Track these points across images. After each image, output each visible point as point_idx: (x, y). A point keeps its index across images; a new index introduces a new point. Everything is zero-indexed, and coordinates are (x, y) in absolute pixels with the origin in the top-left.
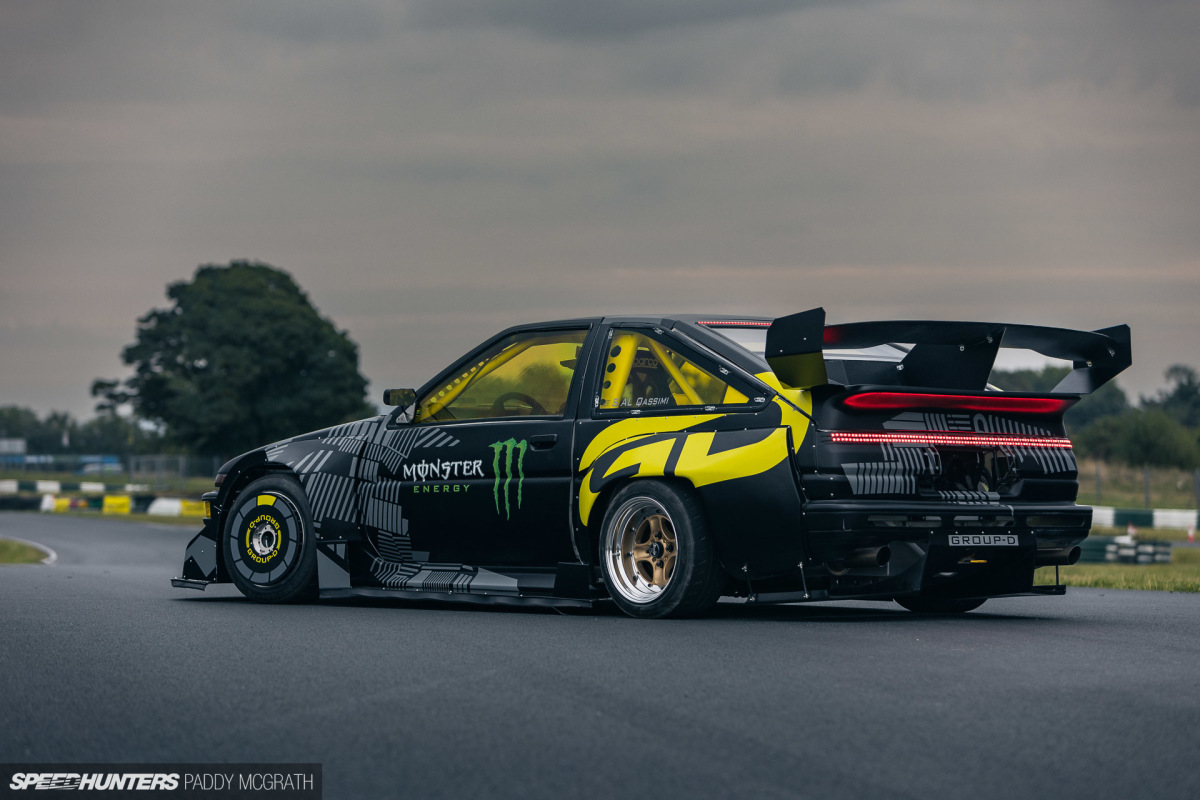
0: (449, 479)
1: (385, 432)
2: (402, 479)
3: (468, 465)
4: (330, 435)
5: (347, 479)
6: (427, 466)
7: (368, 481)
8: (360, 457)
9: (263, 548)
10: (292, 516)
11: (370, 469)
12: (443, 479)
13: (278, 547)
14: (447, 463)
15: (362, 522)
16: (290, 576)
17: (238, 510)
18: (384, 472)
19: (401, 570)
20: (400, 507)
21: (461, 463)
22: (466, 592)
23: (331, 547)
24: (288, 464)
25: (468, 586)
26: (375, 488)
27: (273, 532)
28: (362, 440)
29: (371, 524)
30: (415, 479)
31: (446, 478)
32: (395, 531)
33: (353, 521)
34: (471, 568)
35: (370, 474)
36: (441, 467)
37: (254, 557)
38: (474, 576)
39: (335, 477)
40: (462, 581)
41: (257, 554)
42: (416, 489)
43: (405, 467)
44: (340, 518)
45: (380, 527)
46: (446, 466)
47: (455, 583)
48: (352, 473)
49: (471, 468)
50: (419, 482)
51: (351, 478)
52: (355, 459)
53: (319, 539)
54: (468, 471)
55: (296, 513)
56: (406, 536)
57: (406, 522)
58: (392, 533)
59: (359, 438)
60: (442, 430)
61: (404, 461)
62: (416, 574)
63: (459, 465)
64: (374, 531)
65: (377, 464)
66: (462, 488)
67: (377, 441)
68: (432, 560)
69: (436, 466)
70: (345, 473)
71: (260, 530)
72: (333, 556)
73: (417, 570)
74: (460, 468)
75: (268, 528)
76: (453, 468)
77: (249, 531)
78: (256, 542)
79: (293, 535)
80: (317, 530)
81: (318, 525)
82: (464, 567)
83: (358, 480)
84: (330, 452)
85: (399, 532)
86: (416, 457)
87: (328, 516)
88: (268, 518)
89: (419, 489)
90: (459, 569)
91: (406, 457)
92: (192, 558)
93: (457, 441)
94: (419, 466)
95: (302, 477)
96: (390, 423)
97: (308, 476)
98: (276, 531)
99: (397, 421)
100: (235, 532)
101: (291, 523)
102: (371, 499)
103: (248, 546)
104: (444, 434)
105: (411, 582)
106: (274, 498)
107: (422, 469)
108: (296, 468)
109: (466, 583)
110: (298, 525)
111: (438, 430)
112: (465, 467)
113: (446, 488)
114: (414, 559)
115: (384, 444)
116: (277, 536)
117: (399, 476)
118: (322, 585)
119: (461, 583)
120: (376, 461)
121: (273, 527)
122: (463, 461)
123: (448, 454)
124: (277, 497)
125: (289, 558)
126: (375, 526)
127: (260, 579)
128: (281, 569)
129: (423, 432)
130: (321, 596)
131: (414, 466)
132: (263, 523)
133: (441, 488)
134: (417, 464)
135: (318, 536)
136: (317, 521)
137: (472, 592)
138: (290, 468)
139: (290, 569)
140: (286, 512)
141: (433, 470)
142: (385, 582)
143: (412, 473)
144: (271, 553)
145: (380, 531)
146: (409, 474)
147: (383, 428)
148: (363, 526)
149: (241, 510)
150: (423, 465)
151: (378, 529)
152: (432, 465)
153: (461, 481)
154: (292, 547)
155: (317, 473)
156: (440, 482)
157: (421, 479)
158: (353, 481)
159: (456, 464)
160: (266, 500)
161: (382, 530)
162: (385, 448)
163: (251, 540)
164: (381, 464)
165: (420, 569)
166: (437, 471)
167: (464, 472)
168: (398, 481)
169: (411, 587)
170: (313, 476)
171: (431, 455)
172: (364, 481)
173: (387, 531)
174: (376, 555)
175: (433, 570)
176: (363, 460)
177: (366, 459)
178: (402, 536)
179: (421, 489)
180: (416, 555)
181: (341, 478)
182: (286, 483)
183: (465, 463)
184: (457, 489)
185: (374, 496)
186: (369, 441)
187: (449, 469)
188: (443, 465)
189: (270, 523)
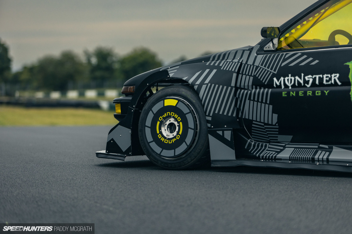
0: (311, 86)
1: (256, 57)
2: (273, 87)
3: (327, 77)
4: (211, 59)
5: (230, 88)
6: (293, 78)
7: (244, 89)
8: (238, 73)
9: (169, 133)
10: (190, 112)
11: (247, 80)
12: (306, 87)
13: (180, 133)
14: (310, 76)
15: (240, 116)
16: (189, 152)
17: (150, 109)
18: (257, 83)
19: (269, 147)
20: (271, 106)
21: (321, 76)
22: (325, 163)
23: (220, 133)
24: (185, 79)
25: (327, 159)
26: (251, 94)
27: (176, 123)
28: (238, 62)
29: (247, 117)
30: (283, 87)
31: (308, 86)
32: (266, 122)
33: (234, 115)
34: (327, 147)
35: (246, 84)
36: (304, 79)
37: (162, 139)
38: (330, 152)
39: (221, 86)
40: (321, 155)
41: (165, 138)
42: (284, 94)
43: (275, 79)
44: (225, 114)
45: (254, 119)
46: (309, 78)
47: (316, 157)
48: (233, 84)
49: (330, 79)
50: (286, 89)
51: (232, 87)
52: (235, 75)
53: (211, 128)
54: (327, 81)
55: (192, 110)
56: (275, 125)
57: (275, 116)
58: (264, 123)
59: (236, 60)
60: (303, 54)
61: (274, 75)
62: (282, 150)
63: (319, 77)
64: (249, 123)
65: (252, 78)
66: (323, 93)
67: (250, 62)
68: (293, 141)
69: (301, 78)
70: (228, 84)
71: (166, 121)
72: (222, 139)
73: (282, 148)
74: (321, 79)
75: (172, 120)
76: (314, 79)
77: (158, 123)
78: (163, 129)
79: (191, 124)
80: (208, 121)
81: (209, 119)
82: (321, 146)
83: (237, 89)
84: (215, 71)
85: (270, 122)
86: (283, 72)
87: (216, 112)
88: (172, 114)
89: (286, 94)
90: (317, 147)
91: (276, 73)
92: (112, 139)
93: (317, 61)
94: (286, 78)
95: (196, 87)
96: (258, 50)
97: (200, 86)
98: (178, 123)
99: (265, 49)
100: (148, 123)
101: (189, 117)
102: (247, 101)
103: (158, 132)
104: (305, 56)
105: (280, 156)
106: (177, 101)
107: (289, 80)
108: (190, 81)
109: (325, 157)
110: (194, 118)
111: (300, 54)
112: (325, 79)
113: (310, 93)
114: (278, 141)
115: (257, 64)
116: (179, 126)
117: (270, 85)
118: (213, 158)
119: (321, 157)
120: (251, 75)
121: (176, 120)
122: (323, 75)
123: (309, 70)
124: (179, 100)
125: (189, 140)
126: (251, 118)
127: (168, 154)
128: (183, 148)
129: (287, 56)
130: (212, 165)
131: (282, 79)
132: (169, 117)
133: (305, 93)
134: (284, 77)
135: (209, 125)
136: (209, 116)
137: (330, 163)
138: (186, 82)
139: (189, 147)
140: (185, 110)
141: (298, 81)
142: (259, 156)
143: (280, 83)
144: (175, 137)
145: (254, 122)
146: (278, 84)
147: (254, 54)
148: (241, 119)
149: (153, 109)
150: (290, 78)
151: (252, 120)
152: (297, 78)
153: (322, 88)
154: (191, 133)
155: (207, 84)
156: (304, 89)
157: (288, 87)
158: (234, 89)
159: (317, 76)
160: (170, 102)
161: (256, 121)
162: (257, 67)
163: (160, 129)
164: (255, 78)
165: (284, 147)
166: (302, 82)
167: (325, 82)
168: (269, 88)
169: (281, 159)
170: (204, 87)
171: (296, 71)
172: (241, 89)
173: (260, 122)
174: (249, 138)
175: (295, 148)
176: (240, 76)
177: (242, 74)
178: (272, 125)
179: (288, 93)
180: (281, 138)
181: (225, 87)
182: (184, 91)
183: (325, 76)
184: (318, 93)
185: (250, 99)
186: (244, 62)
187: (311, 80)
188: (306, 78)
189: (174, 117)
